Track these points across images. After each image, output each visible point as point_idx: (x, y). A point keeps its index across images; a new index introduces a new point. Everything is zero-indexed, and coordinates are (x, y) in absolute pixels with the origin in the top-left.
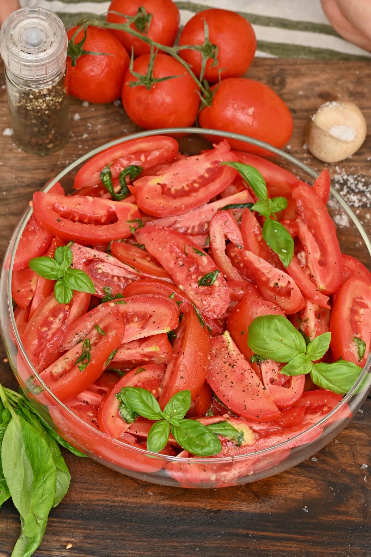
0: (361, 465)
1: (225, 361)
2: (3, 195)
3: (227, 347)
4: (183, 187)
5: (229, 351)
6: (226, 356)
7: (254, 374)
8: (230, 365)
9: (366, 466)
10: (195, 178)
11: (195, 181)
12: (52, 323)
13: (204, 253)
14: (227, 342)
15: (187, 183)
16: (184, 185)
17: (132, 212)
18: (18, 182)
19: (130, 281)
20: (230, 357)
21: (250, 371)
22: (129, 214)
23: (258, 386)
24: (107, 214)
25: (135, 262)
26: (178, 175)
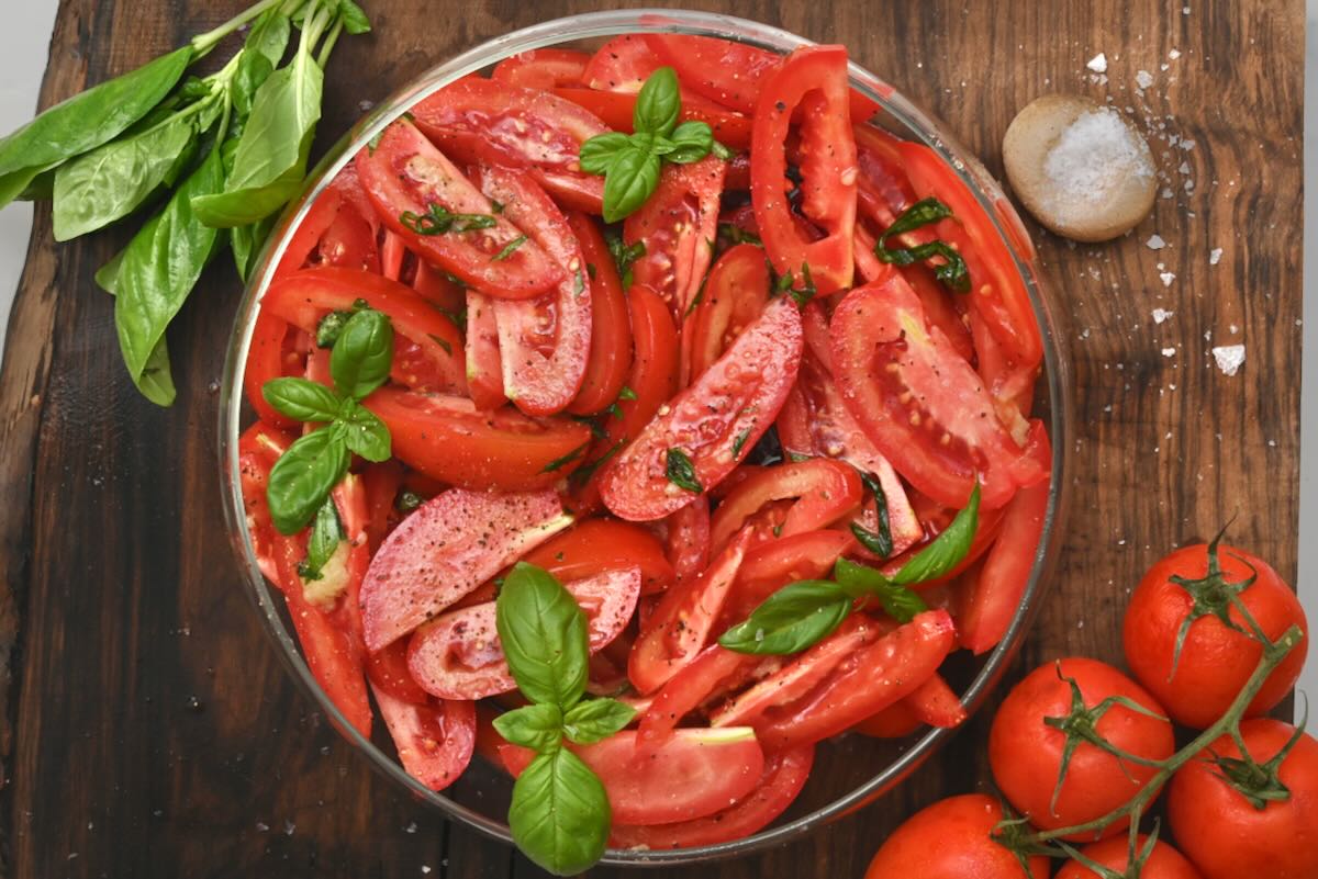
0: (292, 821)
1: (496, 525)
2: (916, 62)
3: (531, 525)
4: (906, 390)
5: (522, 530)
6: (508, 525)
7: (464, 590)
8: (486, 535)
9: (290, 832)
10: (934, 412)
11: (925, 415)
12: (538, 139)
13: (740, 453)
14: (545, 524)
15: (919, 396)
16: (912, 391)
17: (835, 277)
18: (950, 95)
19: (669, 298)
20: (507, 534)
21: (471, 580)
22: (824, 269)
23: (435, 602)
24: (819, 217)
25: (707, 304)
26: (934, 374)
